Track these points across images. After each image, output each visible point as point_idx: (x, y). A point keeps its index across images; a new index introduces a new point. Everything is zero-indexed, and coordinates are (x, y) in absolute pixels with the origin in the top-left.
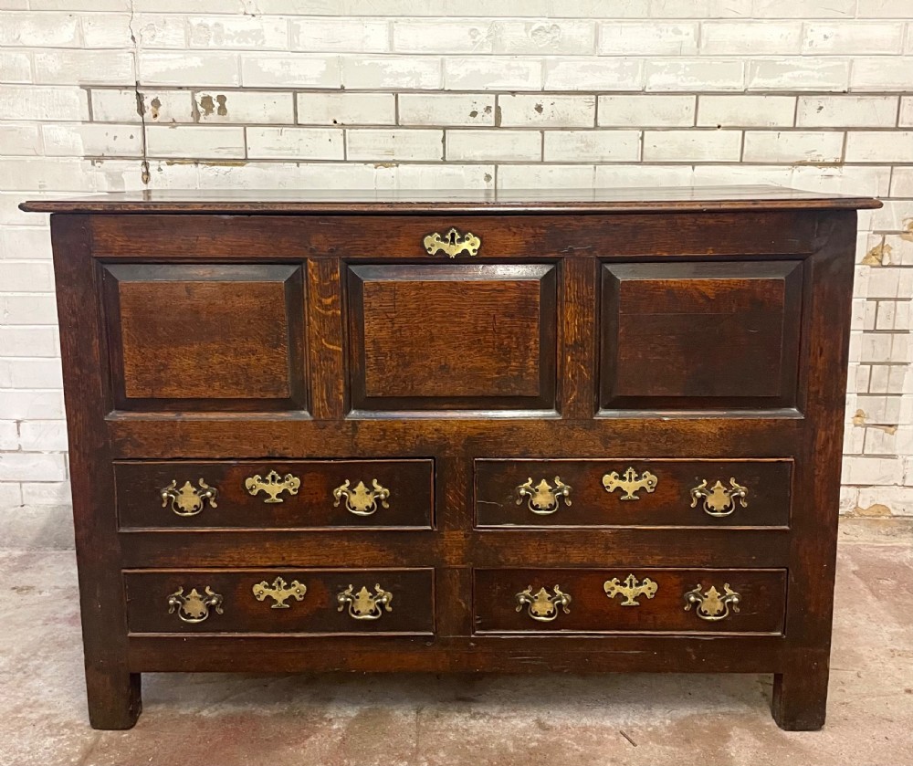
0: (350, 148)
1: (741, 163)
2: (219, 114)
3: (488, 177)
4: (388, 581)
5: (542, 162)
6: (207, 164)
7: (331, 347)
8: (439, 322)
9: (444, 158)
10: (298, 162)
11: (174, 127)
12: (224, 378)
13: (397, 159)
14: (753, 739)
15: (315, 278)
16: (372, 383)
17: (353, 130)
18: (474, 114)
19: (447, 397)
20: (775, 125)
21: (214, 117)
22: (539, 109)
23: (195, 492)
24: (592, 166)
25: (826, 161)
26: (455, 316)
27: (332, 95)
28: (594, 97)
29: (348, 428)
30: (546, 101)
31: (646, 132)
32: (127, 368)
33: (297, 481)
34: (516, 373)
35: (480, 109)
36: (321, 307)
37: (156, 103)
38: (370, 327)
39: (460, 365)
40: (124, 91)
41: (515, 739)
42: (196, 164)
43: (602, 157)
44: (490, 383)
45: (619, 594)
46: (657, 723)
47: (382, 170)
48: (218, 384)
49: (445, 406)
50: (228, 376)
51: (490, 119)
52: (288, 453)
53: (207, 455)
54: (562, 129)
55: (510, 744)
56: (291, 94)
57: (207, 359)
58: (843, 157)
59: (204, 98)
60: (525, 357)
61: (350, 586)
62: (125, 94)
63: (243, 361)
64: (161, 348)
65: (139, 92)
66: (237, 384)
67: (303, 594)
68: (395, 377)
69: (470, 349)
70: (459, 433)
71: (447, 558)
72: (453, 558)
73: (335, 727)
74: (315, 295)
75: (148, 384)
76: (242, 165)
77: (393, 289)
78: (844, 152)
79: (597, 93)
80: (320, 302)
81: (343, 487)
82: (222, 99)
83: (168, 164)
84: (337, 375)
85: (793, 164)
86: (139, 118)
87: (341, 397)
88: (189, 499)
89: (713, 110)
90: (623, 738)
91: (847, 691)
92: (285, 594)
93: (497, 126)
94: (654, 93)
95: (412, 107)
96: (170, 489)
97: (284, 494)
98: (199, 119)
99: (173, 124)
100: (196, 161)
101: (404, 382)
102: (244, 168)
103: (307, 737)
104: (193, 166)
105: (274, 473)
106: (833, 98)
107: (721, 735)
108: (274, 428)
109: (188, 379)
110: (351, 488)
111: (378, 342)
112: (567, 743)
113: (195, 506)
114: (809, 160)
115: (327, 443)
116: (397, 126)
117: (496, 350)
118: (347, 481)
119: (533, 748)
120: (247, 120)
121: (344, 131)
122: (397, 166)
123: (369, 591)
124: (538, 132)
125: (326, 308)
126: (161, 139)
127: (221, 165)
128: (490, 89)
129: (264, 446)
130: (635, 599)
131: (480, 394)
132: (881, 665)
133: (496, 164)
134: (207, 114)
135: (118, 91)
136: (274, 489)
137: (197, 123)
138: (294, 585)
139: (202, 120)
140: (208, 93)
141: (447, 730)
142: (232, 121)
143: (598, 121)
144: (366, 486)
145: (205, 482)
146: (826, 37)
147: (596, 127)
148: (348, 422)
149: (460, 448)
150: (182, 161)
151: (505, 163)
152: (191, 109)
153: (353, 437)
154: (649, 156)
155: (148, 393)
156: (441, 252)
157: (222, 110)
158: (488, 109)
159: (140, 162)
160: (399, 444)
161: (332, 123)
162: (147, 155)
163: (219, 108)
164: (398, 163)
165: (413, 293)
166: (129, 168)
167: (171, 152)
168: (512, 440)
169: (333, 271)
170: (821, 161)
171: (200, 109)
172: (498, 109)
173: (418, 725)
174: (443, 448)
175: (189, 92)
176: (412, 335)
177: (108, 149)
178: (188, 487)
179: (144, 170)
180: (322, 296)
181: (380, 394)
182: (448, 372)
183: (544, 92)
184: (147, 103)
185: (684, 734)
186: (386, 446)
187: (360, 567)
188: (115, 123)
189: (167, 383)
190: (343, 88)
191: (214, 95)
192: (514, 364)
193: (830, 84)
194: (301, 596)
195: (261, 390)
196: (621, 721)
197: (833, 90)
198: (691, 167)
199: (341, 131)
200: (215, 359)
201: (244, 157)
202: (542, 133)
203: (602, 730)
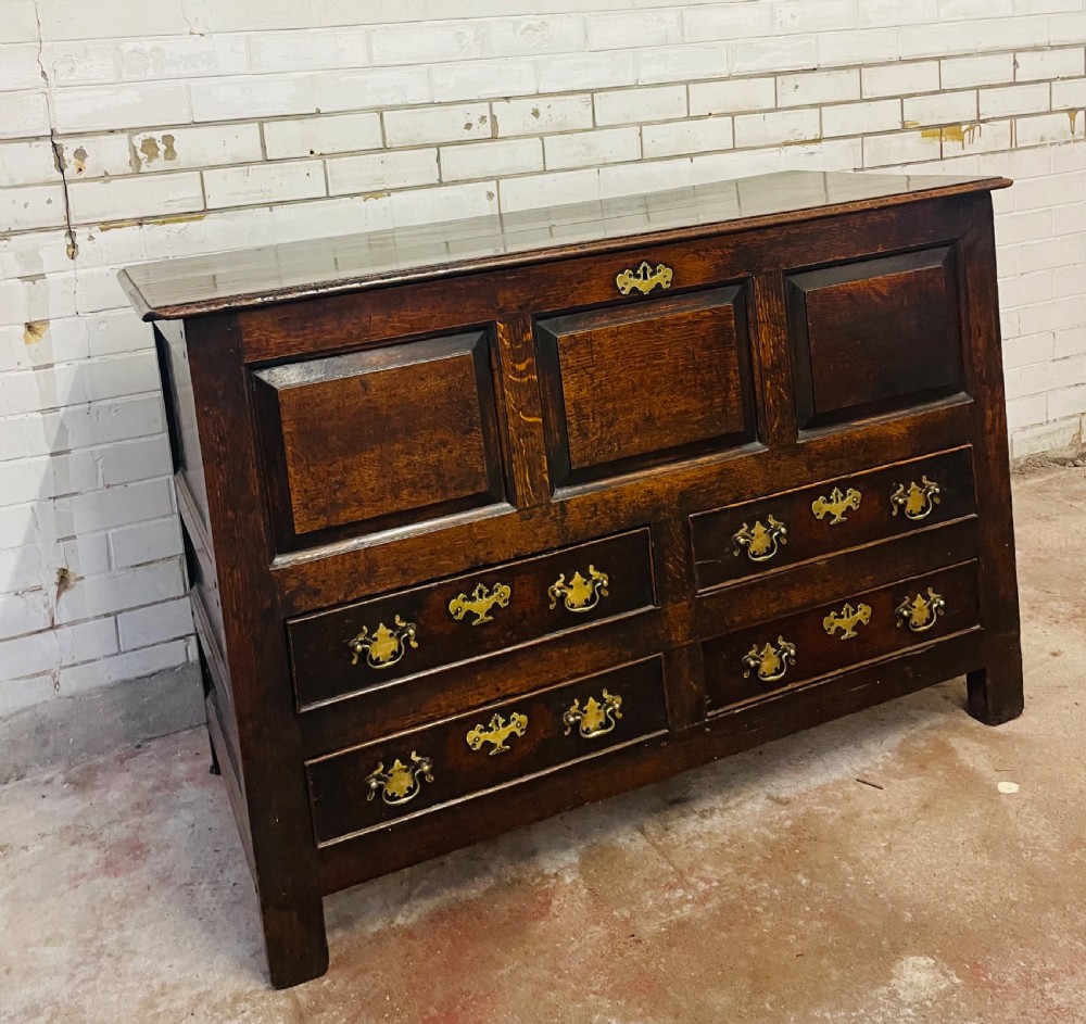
0: (333, 181)
1: (734, 149)
2: (166, 158)
3: (490, 195)
4: (614, 683)
5: (545, 171)
6: (156, 223)
7: (530, 420)
8: (639, 368)
9: (440, 180)
10: (270, 205)
11: (106, 182)
12: (413, 484)
13: (388, 187)
14: (975, 745)
15: (506, 343)
16: (578, 454)
17: (335, 160)
18: (468, 126)
19: (653, 452)
20: (760, 108)
21: (160, 163)
22: (536, 113)
23: (391, 635)
24: (596, 170)
25: (808, 139)
26: (655, 358)
27: (305, 121)
28: (589, 95)
29: (556, 511)
30: (541, 104)
31: (644, 128)
32: (294, 497)
33: (505, 590)
34: (720, 409)
35: (475, 120)
36: (517, 374)
37: (80, 154)
38: (570, 389)
39: (664, 412)
40: (34, 144)
42: (140, 224)
43: (604, 159)
44: (696, 426)
45: (838, 628)
46: (880, 760)
47: (372, 202)
48: (405, 492)
49: (651, 463)
50: (418, 479)
51: (486, 130)
52: (494, 558)
53: (398, 585)
54: (561, 133)
55: (766, 831)
56: (256, 125)
57: (391, 464)
58: (821, 132)
59: (145, 141)
60: (727, 390)
61: (576, 701)
62: (37, 146)
63: (433, 457)
64: (335, 462)
65: (56, 142)
66: (428, 487)
67: (524, 727)
68: (600, 440)
69: (673, 393)
70: (671, 491)
71: (673, 638)
72: (679, 636)
73: (568, 881)
74: (507, 362)
75: (323, 511)
76: (200, 218)
77: (588, 340)
78: (821, 126)
79: (592, 92)
80: (514, 368)
81: (559, 583)
82: (168, 140)
83: (102, 230)
84: (539, 452)
85: (780, 146)
86: (58, 176)
87: (546, 477)
88: (384, 646)
89: (704, 98)
90: (864, 785)
92: (504, 733)
93: (494, 138)
94: (647, 86)
95: (400, 127)
96: (361, 639)
97: (495, 609)
98: (139, 166)
99: (106, 177)
100: (140, 222)
101: (610, 444)
102: (204, 221)
103: (548, 904)
104: (137, 227)
105: (480, 586)
106: (806, 75)
107: (944, 750)
108: (475, 530)
109: (370, 493)
110: (566, 583)
111: (579, 404)
113: (393, 653)
114: (793, 139)
115: (536, 535)
116: (385, 149)
117: (699, 388)
118: (562, 576)
119: (791, 827)
120: (203, 162)
121: (325, 162)
122: (389, 195)
123: (597, 701)
124: (538, 139)
125: (521, 375)
126: (89, 200)
127: (173, 222)
128: (482, 97)
129: (466, 557)
130: (853, 629)
131: (687, 441)
133: (497, 179)
134: (150, 160)
135: (26, 144)
136: (481, 606)
137: (139, 173)
138: (514, 719)
139: (144, 168)
140: (148, 135)
142: (183, 166)
143: (597, 120)
144: (582, 575)
145: (402, 619)
146: (792, 16)
147: (595, 127)
148: (556, 504)
149: (674, 506)
150: (118, 224)
151: (506, 177)
152: (128, 156)
153: (563, 521)
154: (649, 152)
155: (322, 522)
156: (634, 290)
157: (170, 153)
158: (483, 119)
159: (64, 232)
160: (612, 517)
161: (308, 154)
162: (73, 221)
163: (166, 152)
164: (389, 192)
165: (610, 341)
166: (49, 242)
167: (105, 214)
168: (723, 485)
169: (525, 330)
170: (803, 139)
171: (141, 155)
172: (494, 118)
173: (656, 846)
174: (657, 511)
175: (125, 136)
176: (613, 388)
177: (16, 221)
178: (383, 630)
179: (70, 243)
180: (515, 362)
181: (587, 464)
182: (653, 423)
183: (538, 95)
184: (68, 155)
185: (917, 763)
186: (599, 523)
187: (585, 674)
188: (25, 186)
189: (346, 505)
190: (318, 112)
191: (158, 135)
192: (717, 400)
194: (522, 730)
195: (455, 489)
196: (848, 769)
198: (689, 159)
199: (321, 162)
200: (402, 461)
201: (202, 208)
202: (542, 139)
203: (838, 784)
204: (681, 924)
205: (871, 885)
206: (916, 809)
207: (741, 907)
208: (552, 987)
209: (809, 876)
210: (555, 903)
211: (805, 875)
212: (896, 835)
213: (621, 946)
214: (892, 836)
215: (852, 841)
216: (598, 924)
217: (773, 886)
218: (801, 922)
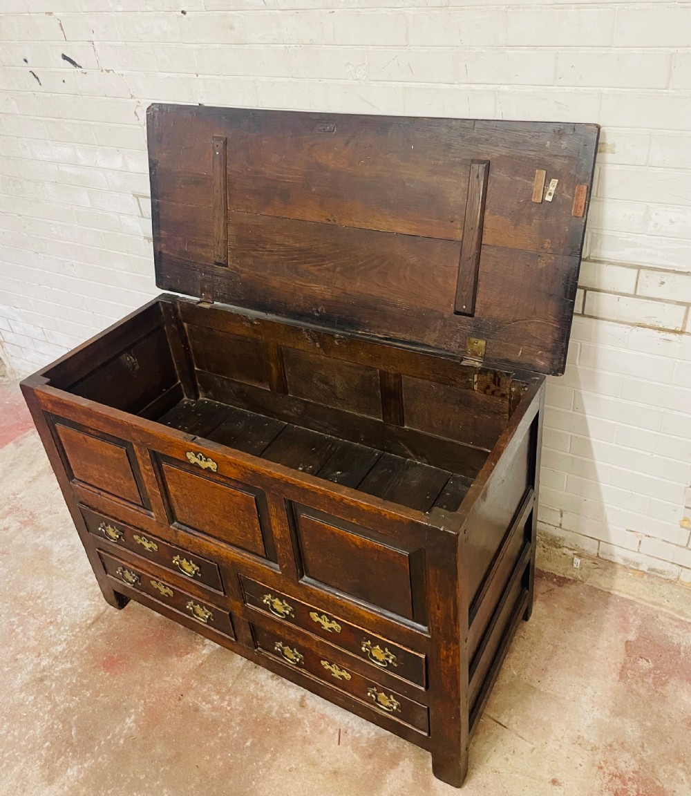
14: (410, 775)
15: (138, 454)
20: (615, 290)
25: (665, 327)
33: (155, 545)
34: (251, 541)
38: (171, 488)
41: (281, 706)
44: (238, 540)
55: (276, 709)
58: (684, 327)
60: (254, 534)
61: (192, 601)
67: (172, 594)
70: (227, 558)
73: (204, 652)
77: (177, 473)
78: (685, 323)
85: (632, 325)
90: (337, 735)
91: (510, 760)
92: (164, 591)
96: (103, 525)
97: (152, 549)
101: (194, 521)
103: (187, 653)
105: (144, 537)
106: (677, 276)
107: (394, 761)
110: (180, 559)
112: (305, 724)
114: (648, 324)
118: (178, 556)
119: (285, 718)
123: (201, 607)
129: (138, 524)
130: (339, 676)
132: (557, 748)
136: (146, 545)
138: (167, 589)
141: (253, 681)
146: (672, 221)
149: (229, 565)
153: (176, 537)
156: (197, 463)
160: (199, 549)
170: (661, 326)
173: (242, 670)
178: (110, 527)
182: (215, 525)
185: (372, 752)
186: (192, 548)
187: (194, 595)
193: (672, 264)
196: (347, 720)
197: (676, 270)
203: (333, 722)
204: (197, 710)
205: (260, 774)
206: (331, 769)
207: (218, 727)
208: (142, 685)
209: (253, 744)
210: (189, 656)
211: (252, 743)
212: (303, 769)
213: (174, 695)
214: (302, 767)
215: (289, 750)
216: (183, 678)
217: (238, 732)
218: (219, 756)
